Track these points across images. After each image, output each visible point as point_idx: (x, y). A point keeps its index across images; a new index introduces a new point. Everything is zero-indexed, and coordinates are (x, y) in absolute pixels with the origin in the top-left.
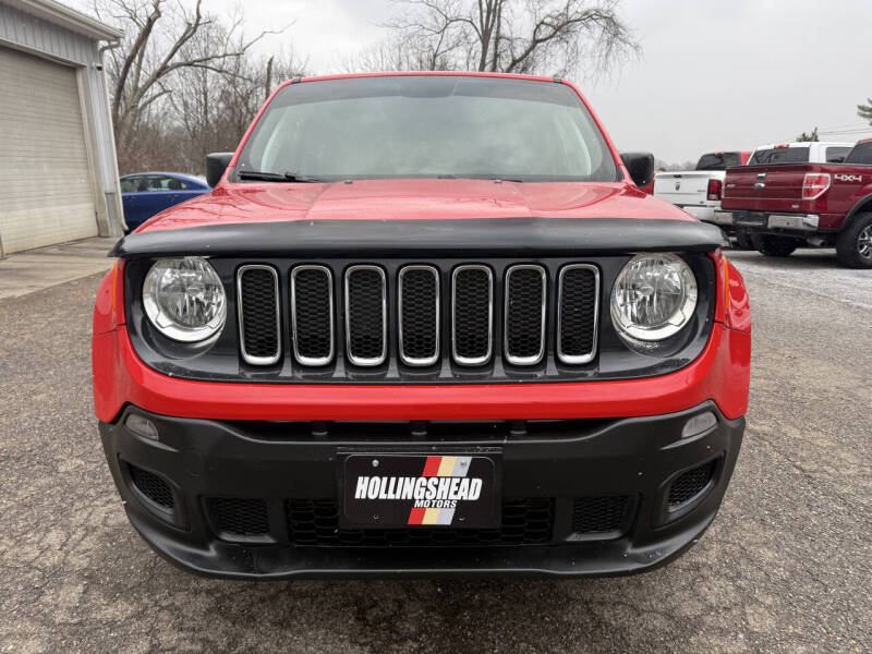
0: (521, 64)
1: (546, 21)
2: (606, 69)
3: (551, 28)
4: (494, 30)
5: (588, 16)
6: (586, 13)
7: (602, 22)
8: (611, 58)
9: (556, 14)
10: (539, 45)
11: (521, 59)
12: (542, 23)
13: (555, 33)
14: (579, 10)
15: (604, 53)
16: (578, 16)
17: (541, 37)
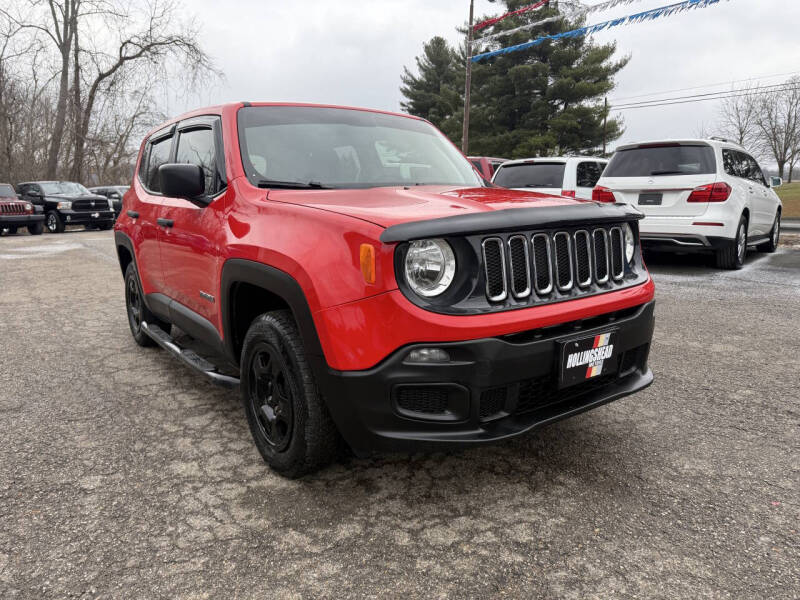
0: (109, 79)
1: (132, 40)
2: (194, 91)
3: (138, 47)
4: (73, 42)
5: (171, 41)
6: (170, 39)
7: (186, 48)
8: (197, 81)
9: (143, 35)
10: (126, 62)
11: (109, 74)
12: (129, 42)
13: (141, 53)
14: (163, 35)
15: (191, 75)
16: (163, 40)
17: (128, 55)
